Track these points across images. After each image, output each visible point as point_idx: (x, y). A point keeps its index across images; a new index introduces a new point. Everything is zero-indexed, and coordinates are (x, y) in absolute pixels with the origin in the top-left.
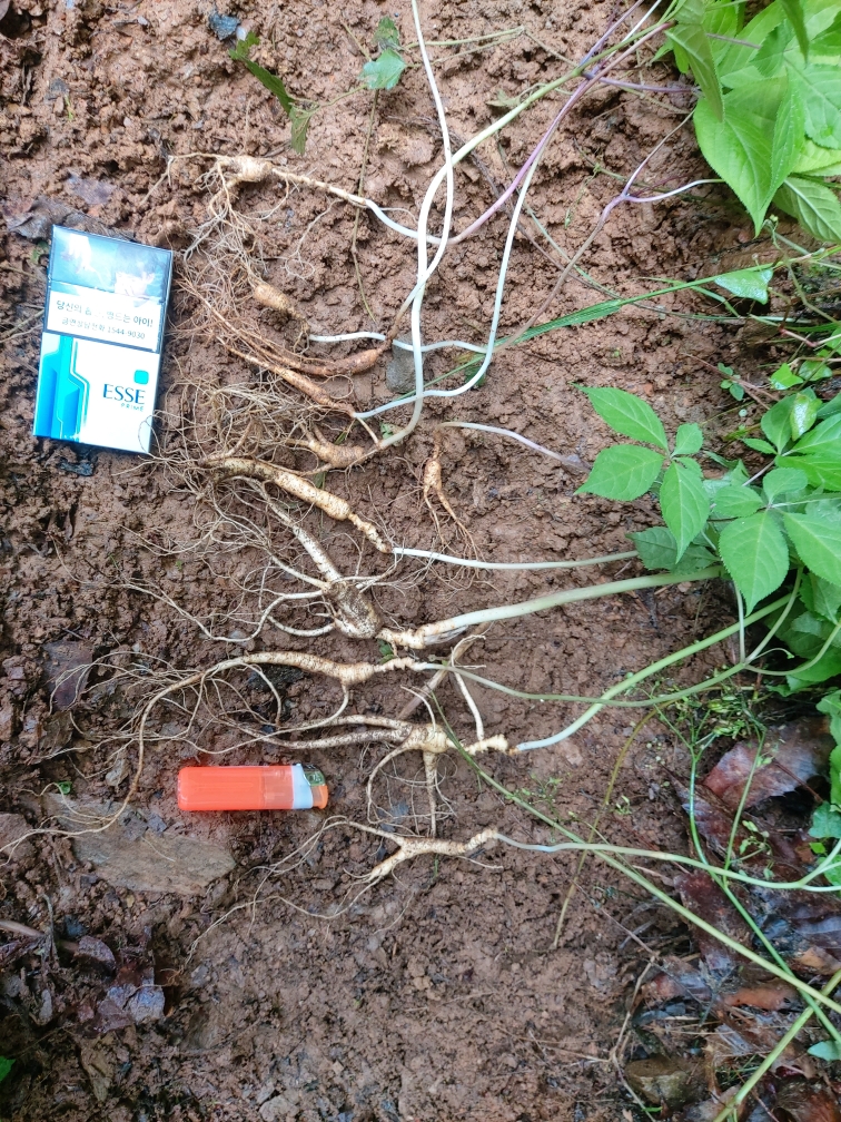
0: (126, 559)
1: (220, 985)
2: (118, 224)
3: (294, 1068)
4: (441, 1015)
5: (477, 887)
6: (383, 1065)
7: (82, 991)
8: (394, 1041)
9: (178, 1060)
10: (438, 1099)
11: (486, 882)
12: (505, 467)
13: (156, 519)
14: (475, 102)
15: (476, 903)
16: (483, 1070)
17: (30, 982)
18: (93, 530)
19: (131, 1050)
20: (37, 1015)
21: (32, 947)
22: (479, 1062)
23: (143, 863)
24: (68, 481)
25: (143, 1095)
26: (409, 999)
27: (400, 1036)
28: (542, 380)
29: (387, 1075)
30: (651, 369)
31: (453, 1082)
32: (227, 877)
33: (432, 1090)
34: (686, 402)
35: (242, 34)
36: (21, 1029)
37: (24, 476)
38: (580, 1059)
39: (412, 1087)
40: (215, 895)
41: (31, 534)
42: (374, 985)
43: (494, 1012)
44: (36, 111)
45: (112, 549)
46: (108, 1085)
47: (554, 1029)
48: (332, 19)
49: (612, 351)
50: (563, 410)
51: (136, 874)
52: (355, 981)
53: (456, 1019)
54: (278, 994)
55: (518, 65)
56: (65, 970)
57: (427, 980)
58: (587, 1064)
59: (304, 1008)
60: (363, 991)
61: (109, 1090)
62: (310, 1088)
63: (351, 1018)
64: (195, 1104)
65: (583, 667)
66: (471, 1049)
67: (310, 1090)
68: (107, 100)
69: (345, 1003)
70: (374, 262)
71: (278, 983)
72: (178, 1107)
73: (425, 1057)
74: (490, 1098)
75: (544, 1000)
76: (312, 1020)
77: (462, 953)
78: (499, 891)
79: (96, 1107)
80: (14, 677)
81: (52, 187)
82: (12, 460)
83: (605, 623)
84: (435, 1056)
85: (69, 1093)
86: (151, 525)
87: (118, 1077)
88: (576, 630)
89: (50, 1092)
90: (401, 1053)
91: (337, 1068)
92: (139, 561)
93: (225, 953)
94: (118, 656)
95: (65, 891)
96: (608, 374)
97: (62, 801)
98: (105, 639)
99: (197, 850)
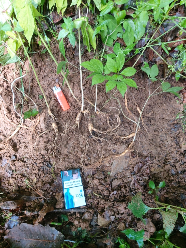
1: (146, 149)
9: (159, 157)
10: (171, 112)
17: (141, 180)
19: (156, 165)
21: (136, 180)
25: (164, 163)
26: (153, 116)
27: (159, 119)
29: (166, 121)
30: (41, 65)
31: (168, 110)
33: (169, 113)
34: (47, 59)
39: (168, 117)
42: (149, 122)
43: (156, 102)
46: (161, 169)
51: (125, 162)
53: (157, 108)
54: (149, 140)
57: (149, 113)
59: (153, 135)
60: (150, 125)
63: (155, 127)
64: (167, 155)
66: (162, 106)
67: (167, 135)
69: (152, 128)
72: (167, 158)
74: (171, 103)
79: (164, 171)
81: (3, 169)
84: (163, 113)
85: (161, 175)
86: (64, 156)
87: (160, 167)
89: (160, 178)
91: (164, 130)
92: (70, 158)
93: (141, 148)
94: (87, 162)
95: (127, 174)
96: (42, 73)
97: (111, 174)
98: (83, 164)
99: (122, 151)
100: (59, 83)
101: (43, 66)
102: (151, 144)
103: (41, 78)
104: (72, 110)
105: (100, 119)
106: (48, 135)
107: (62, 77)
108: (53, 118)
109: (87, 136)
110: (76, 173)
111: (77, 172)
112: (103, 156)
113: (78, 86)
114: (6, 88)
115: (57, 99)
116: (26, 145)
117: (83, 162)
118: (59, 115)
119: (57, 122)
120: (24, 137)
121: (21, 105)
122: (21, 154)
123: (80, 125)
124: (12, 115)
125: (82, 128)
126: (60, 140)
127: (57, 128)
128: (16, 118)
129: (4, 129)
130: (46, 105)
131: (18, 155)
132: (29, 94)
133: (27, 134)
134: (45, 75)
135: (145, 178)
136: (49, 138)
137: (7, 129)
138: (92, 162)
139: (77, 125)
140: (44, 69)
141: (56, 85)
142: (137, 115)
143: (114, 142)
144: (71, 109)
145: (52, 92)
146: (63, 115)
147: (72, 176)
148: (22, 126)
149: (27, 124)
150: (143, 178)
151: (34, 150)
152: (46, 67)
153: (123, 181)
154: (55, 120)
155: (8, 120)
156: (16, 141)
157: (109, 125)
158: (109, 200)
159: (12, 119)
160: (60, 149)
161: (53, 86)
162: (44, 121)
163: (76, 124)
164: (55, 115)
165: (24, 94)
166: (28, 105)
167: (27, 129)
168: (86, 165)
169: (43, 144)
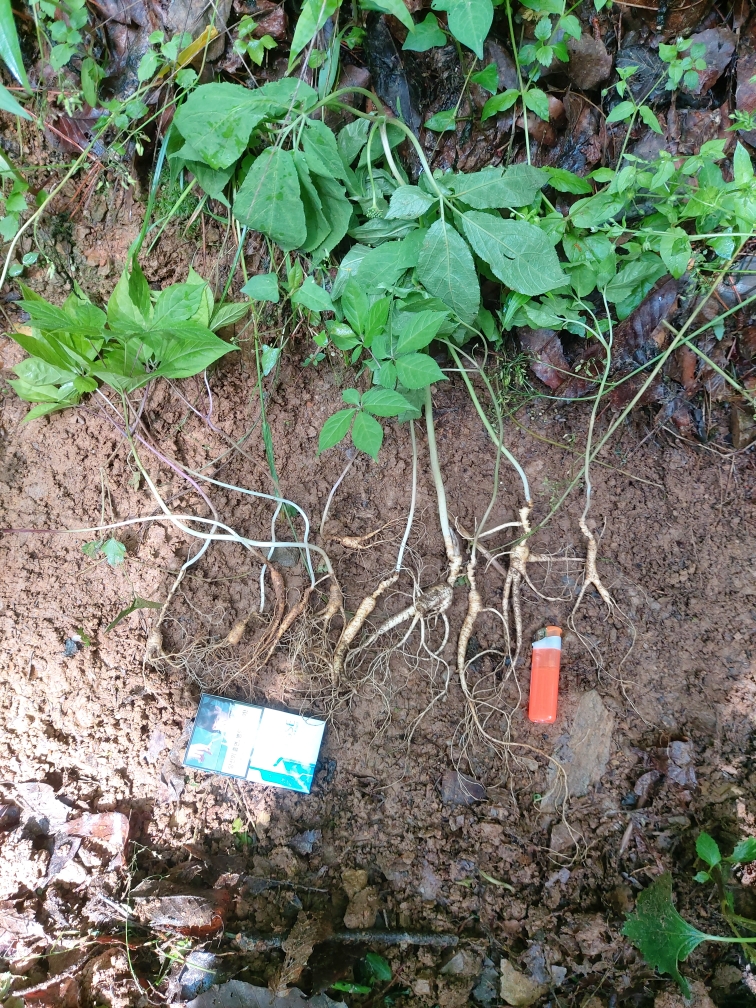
0: (391, 744)
1: (676, 709)
2: (181, 729)
3: (736, 665)
4: (706, 565)
5: (622, 534)
6: (738, 606)
7: (671, 796)
8: (722, 597)
9: (724, 741)
11: (619, 528)
12: (349, 495)
13: (366, 723)
14: (134, 499)
15: (633, 536)
16: (742, 539)
17: (662, 829)
18: (371, 764)
20: (683, 826)
21: (639, 826)
22: (737, 541)
23: (591, 752)
24: (340, 777)
25: (745, 765)
26: (694, 585)
27: (720, 593)
28: (298, 469)
29: (745, 603)
30: (298, 402)
32: (603, 697)
34: (321, 383)
35: (77, 638)
37: (333, 806)
38: (733, 476)
39: (754, 587)
40: (614, 705)
41: (371, 804)
42: (683, 608)
43: (704, 530)
44: (104, 776)
45: (384, 753)
46: (735, 787)
47: (716, 491)
48: (75, 582)
49: (286, 425)
50: (318, 457)
51: (598, 757)
52: (679, 620)
53: (709, 555)
54: (685, 672)
55: (115, 471)
56: (654, 804)
57: (682, 572)
58: (736, 472)
59: (696, 655)
60: (687, 615)
61: (739, 786)
63: (705, 625)
65: (481, 456)
66: (729, 546)
67: (751, 655)
68: (102, 729)
69: (695, 628)
70: (217, 569)
71: (678, 671)
73: (733, 577)
75: (697, 496)
76: (705, 650)
77: (666, 547)
78: (624, 521)
80: (462, 822)
81: (152, 770)
82: (323, 811)
84: (733, 570)
86: (369, 726)
87: (733, 780)
88: (457, 458)
90: (731, 593)
91: (738, 636)
95: (606, 804)
96: (300, 429)
97: (546, 802)
98: (441, 760)
101: (306, 404)
102: (693, 690)
103: (298, 445)
134: (310, 436)
135: (677, 819)
140: (307, 415)
150: (667, 821)
152: (315, 408)
158: (543, 905)
168: (451, 765)
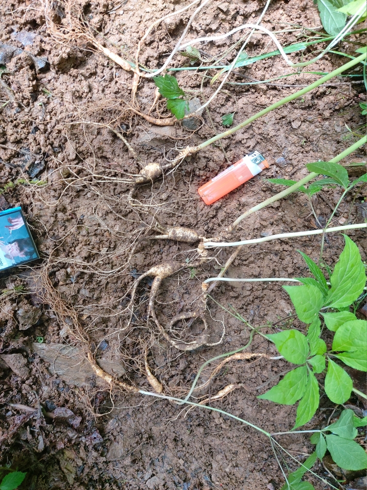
0: (59, 226)
1: (123, 427)
2: (39, 54)
3: (161, 463)
4: (229, 435)
5: (243, 374)
6: (203, 459)
7: (57, 435)
8: (207, 448)
9: (106, 463)
10: (230, 474)
11: (247, 372)
16: (251, 460)
17: (32, 433)
19: (83, 460)
20: (37, 448)
21: (31, 417)
22: (249, 456)
23: (81, 373)
25: (91, 480)
26: (214, 428)
27: (210, 445)
29: (205, 464)
30: (321, 108)
31: (237, 466)
32: (122, 377)
33: (227, 470)
36: (30, 455)
38: (299, 455)
39: (217, 469)
42: (197, 423)
43: (255, 433)
45: (52, 222)
46: (74, 477)
47: (285, 440)
49: (300, 99)
50: (275, 133)
51: (78, 378)
52: (187, 422)
53: (237, 436)
54: (151, 429)
56: (48, 425)
57: (221, 419)
58: (303, 457)
59: (163, 435)
60: (191, 426)
61: (75, 479)
62: (169, 472)
63: (186, 438)
64: (115, 482)
65: (290, 265)
66: (245, 450)
67: (170, 473)
69: (183, 432)
71: (150, 424)
72: (107, 484)
74: (256, 473)
75: (279, 426)
76: (168, 440)
77: (238, 405)
78: (254, 376)
79: (69, 487)
80: (10, 288)
81: (4, 37)
83: (300, 243)
84: (228, 454)
85: (55, 482)
86: (70, 208)
87: (78, 473)
88: (286, 247)
89: (47, 482)
90: (211, 453)
91: (181, 462)
92: (66, 227)
93: (124, 412)
94: (60, 275)
95: (45, 388)
96: (298, 112)
97: (40, 346)
98: (53, 267)
99: (106, 366)
100: (275, 167)
101: (320, 114)
102: (138, 438)
103: (283, 115)
104: (203, 212)
105: (187, 292)
106: (121, 155)
107: (293, 174)
108: (174, 165)
109: (136, 265)
110: (21, 249)
111: (26, 254)
112: (84, 318)
113: (272, 220)
114: (241, 12)
115: (229, 166)
116: (85, 94)
117: (60, 263)
118: (184, 178)
119: (161, 175)
120: (106, 86)
121: (198, 64)
122: (57, 84)
123: (163, 240)
124: (164, 41)
125: (156, 248)
126: (115, 189)
127: (145, 178)
128: (156, 55)
129: (121, 22)
130: (206, 138)
131: (51, 74)
132: (233, 83)
133: (116, 93)
134: (292, 123)
135: (41, 442)
136: (115, 159)
137: (123, 33)
138: (64, 289)
139: (161, 232)
140: (310, 118)
141: (269, 158)
142: (213, 387)
143: (129, 341)
144: (206, 210)
145: (247, 151)
146: (186, 188)
147: (13, 240)
148: (138, 74)
149: (146, 90)
150: (38, 435)
151: (72, 121)
152: (318, 124)
153: (23, 382)
154: (166, 171)
155: (148, 31)
156: (91, 64)
157: (175, 319)
159: (152, 42)
160: (89, 195)
161: (264, 151)
162: (160, 140)
163: (164, 231)
164: (183, 168)
165: (230, 68)
166: (199, 86)
167: (131, 90)
168: (52, 275)
169: (95, 143)
